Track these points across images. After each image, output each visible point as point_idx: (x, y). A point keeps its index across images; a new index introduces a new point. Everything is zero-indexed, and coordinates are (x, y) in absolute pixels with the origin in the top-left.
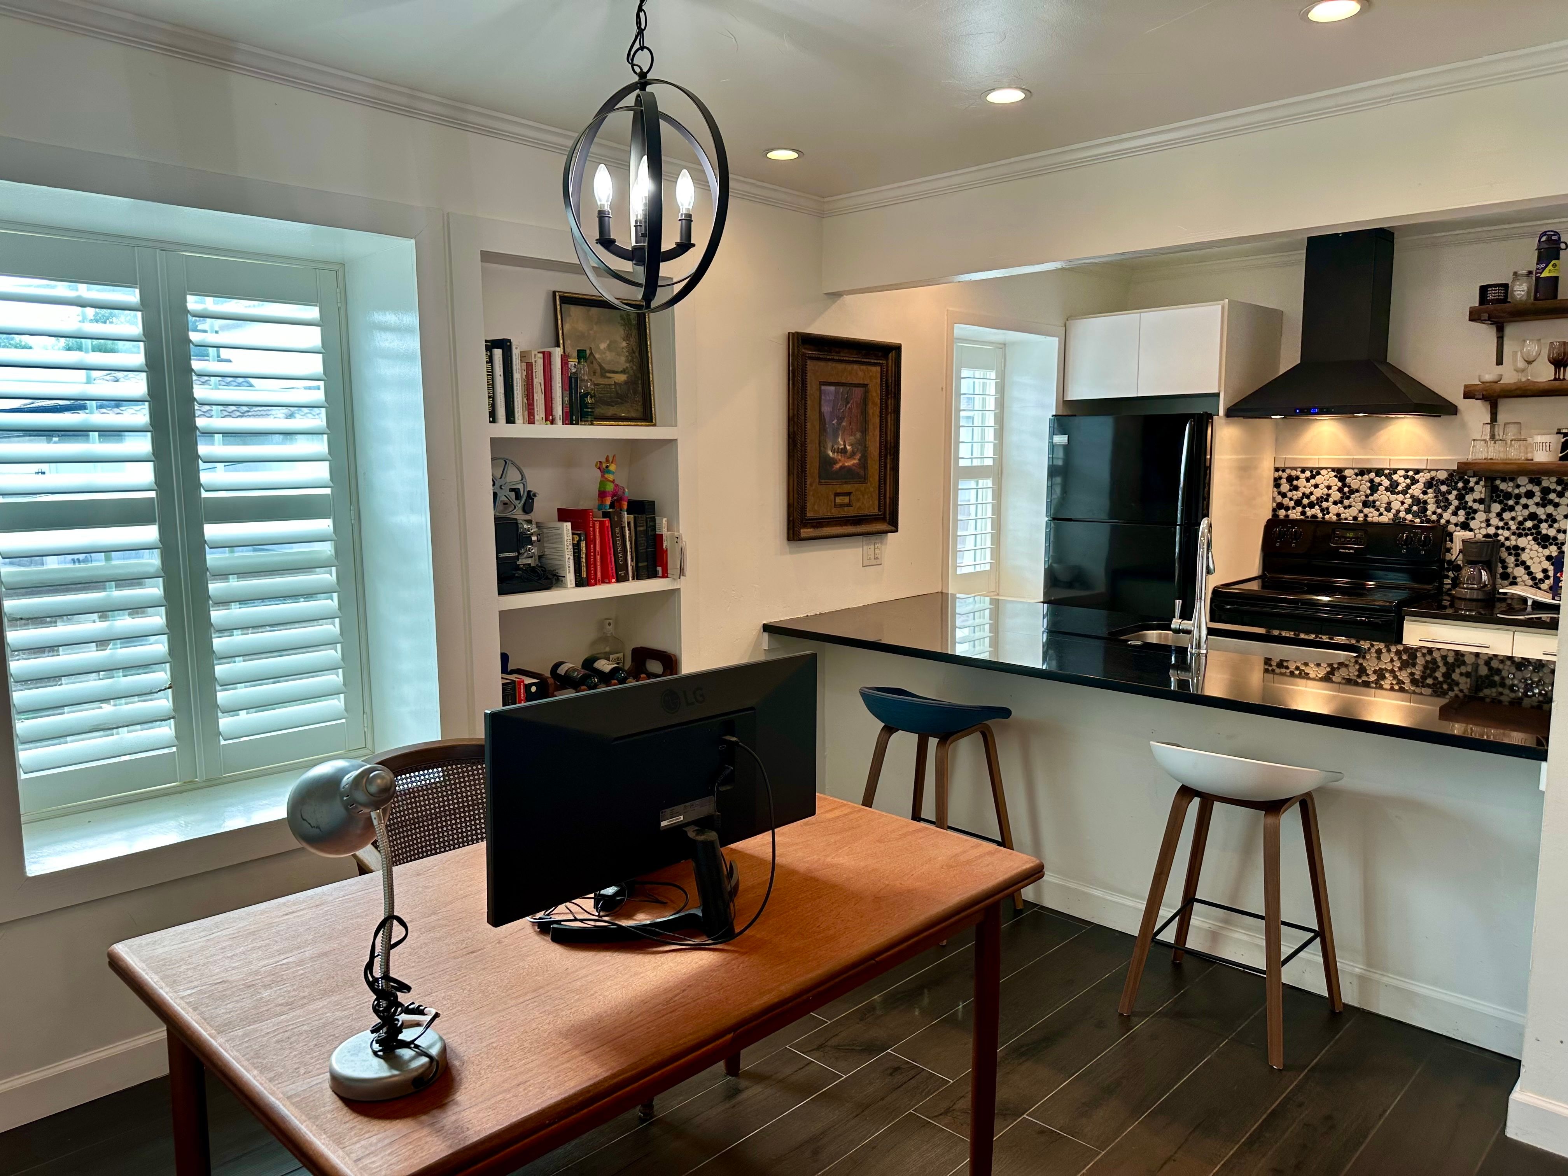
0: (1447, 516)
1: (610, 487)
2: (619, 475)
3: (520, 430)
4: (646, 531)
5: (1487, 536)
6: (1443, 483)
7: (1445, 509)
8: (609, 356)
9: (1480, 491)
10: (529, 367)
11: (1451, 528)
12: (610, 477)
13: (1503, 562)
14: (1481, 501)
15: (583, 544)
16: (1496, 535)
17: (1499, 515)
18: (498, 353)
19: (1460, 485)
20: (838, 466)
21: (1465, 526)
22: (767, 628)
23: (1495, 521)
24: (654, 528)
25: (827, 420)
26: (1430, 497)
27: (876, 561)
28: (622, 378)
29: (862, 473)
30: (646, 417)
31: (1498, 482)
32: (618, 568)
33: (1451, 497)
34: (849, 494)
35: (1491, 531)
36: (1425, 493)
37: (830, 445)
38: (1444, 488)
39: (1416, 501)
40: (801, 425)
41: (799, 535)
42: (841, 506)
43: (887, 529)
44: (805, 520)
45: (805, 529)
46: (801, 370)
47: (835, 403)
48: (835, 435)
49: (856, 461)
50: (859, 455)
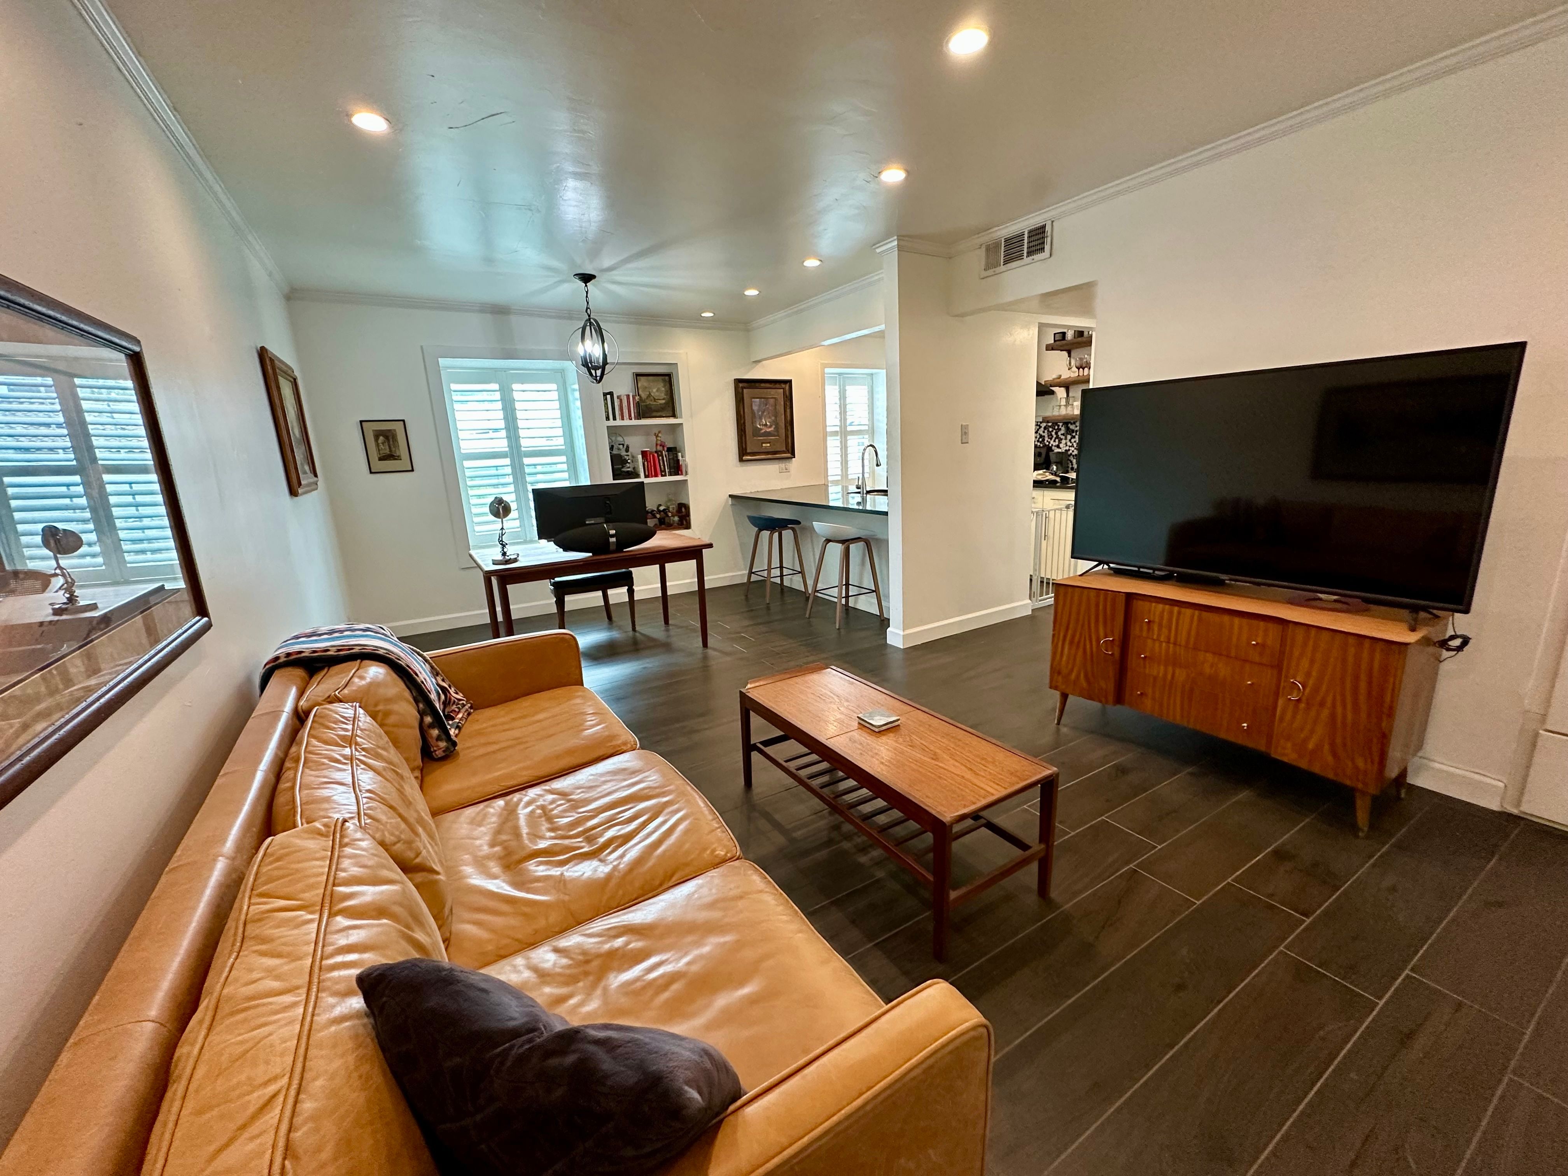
0: (1052, 442)
1: (659, 442)
2: (663, 437)
3: (619, 422)
4: (673, 459)
5: (1066, 450)
6: (1050, 427)
7: (1051, 439)
8: (657, 394)
9: (1063, 430)
10: (621, 401)
11: (1053, 448)
12: (659, 438)
13: (1071, 462)
14: (1063, 434)
15: (646, 463)
16: (1069, 450)
17: (1070, 440)
18: (609, 396)
19: (1056, 427)
20: (763, 431)
21: (1058, 446)
22: (730, 496)
23: (1069, 444)
24: (677, 457)
25: (756, 411)
26: (1046, 434)
27: (787, 470)
28: (664, 401)
29: (776, 433)
30: (674, 416)
31: (1069, 425)
32: (661, 471)
33: (1053, 433)
34: (769, 443)
35: (1067, 448)
36: (1044, 432)
37: (758, 423)
38: (1051, 429)
39: (1041, 436)
40: (742, 415)
41: (742, 459)
42: (765, 447)
43: (790, 457)
44: (746, 453)
45: (747, 457)
46: (740, 393)
47: (760, 406)
48: (761, 418)
49: (772, 429)
50: (774, 426)
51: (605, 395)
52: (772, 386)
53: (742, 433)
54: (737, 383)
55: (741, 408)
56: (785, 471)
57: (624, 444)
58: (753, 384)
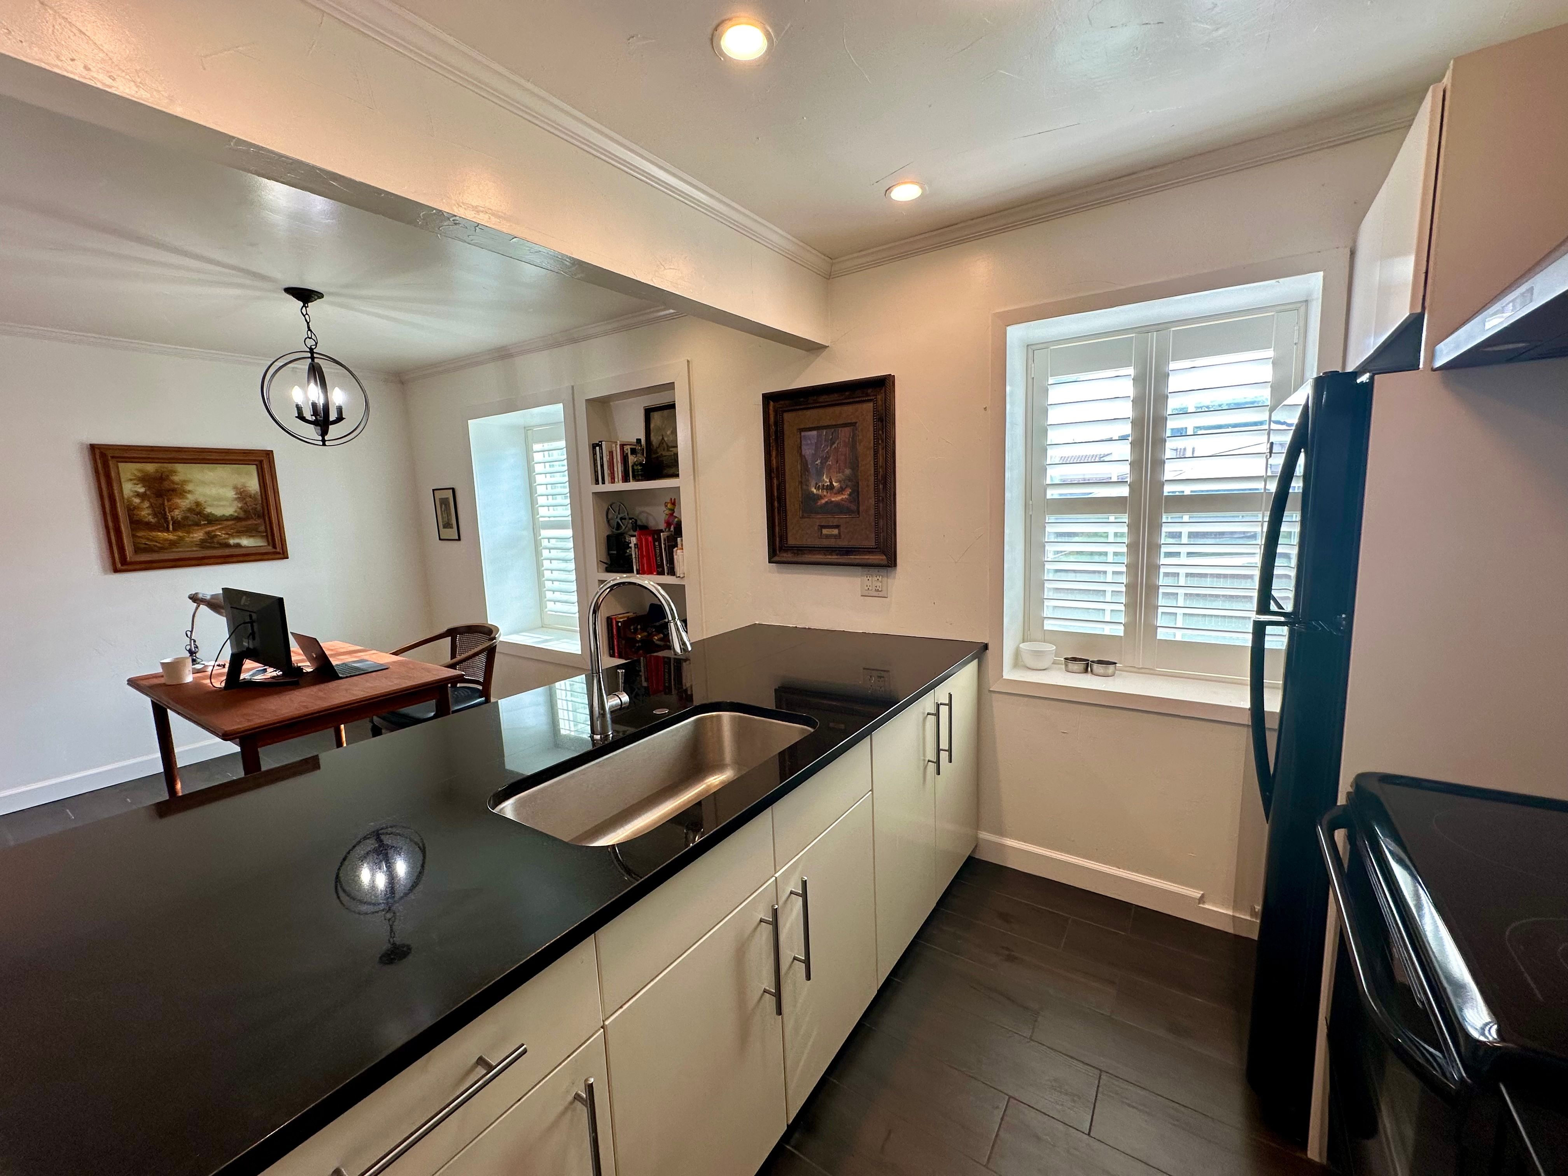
3: (607, 487)
8: (672, 438)
10: (611, 453)
18: (598, 449)
20: (823, 501)
25: (809, 462)
27: (878, 593)
29: (853, 507)
32: (658, 566)
34: (837, 527)
37: (813, 483)
40: (777, 468)
41: (776, 559)
42: (828, 537)
43: (882, 562)
44: (785, 547)
45: (785, 555)
46: (776, 423)
47: (817, 447)
48: (820, 474)
51: (594, 447)
52: (846, 399)
53: (776, 504)
54: (769, 403)
55: (774, 454)
56: (876, 594)
57: (630, 519)
58: (802, 399)
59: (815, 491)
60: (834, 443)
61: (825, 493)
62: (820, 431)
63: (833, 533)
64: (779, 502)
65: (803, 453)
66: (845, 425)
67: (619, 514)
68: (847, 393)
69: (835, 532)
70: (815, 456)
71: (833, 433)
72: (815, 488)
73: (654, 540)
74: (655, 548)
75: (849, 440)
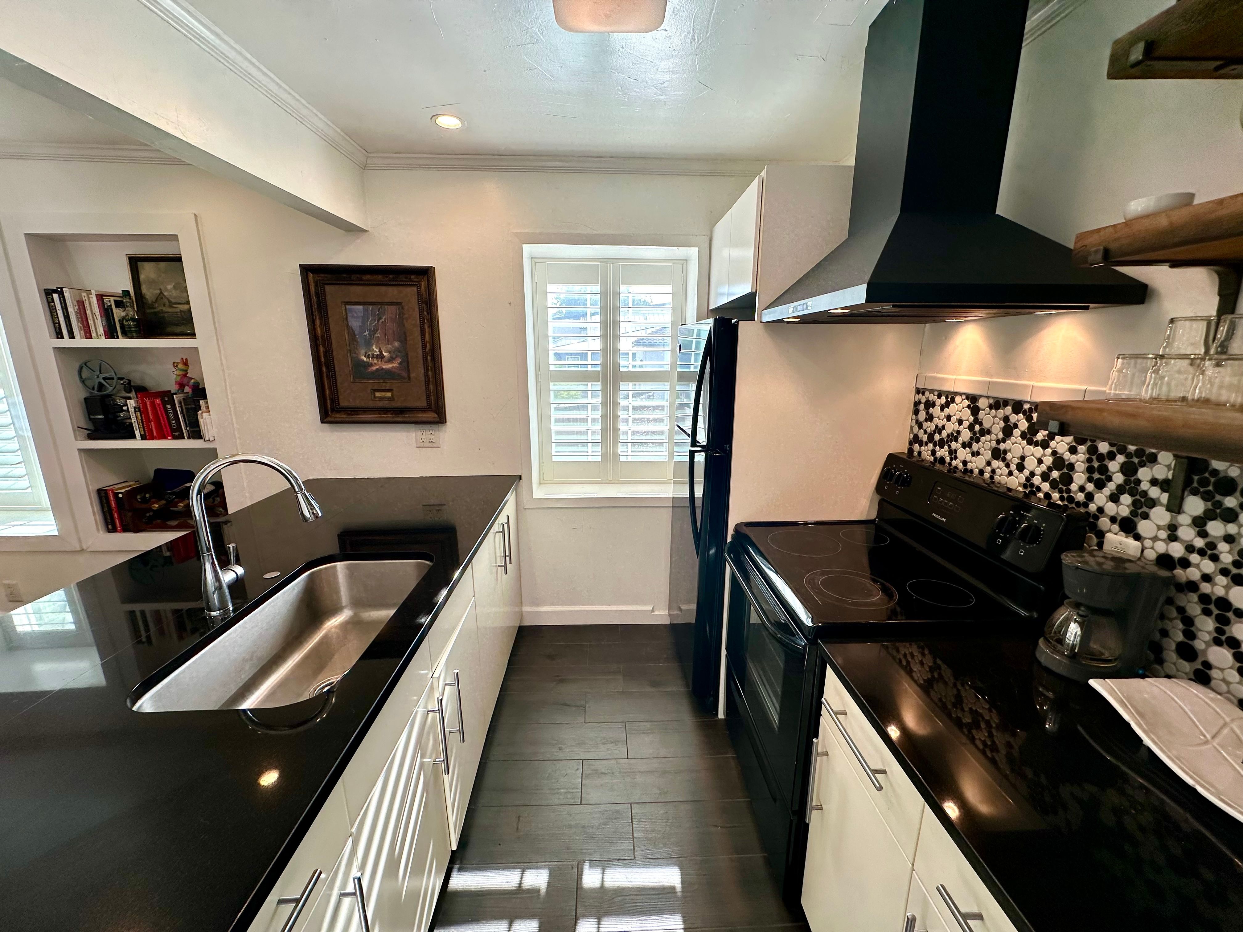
3: (80, 343)
4: (195, 408)
10: (80, 303)
15: (138, 414)
18: (56, 296)
20: (374, 368)
21: (1129, 527)
23: (1187, 533)
24: (200, 407)
25: (357, 332)
26: (1079, 459)
27: (433, 444)
29: (404, 374)
30: (194, 334)
32: (173, 430)
33: (1114, 466)
34: (388, 390)
35: (1177, 550)
36: (1073, 450)
37: (363, 352)
38: (1104, 447)
39: (1059, 462)
40: (322, 336)
41: (329, 419)
42: (381, 399)
43: (434, 420)
44: (337, 408)
45: (338, 415)
46: (317, 294)
47: (364, 319)
48: (368, 344)
49: (395, 364)
50: (399, 360)
51: (48, 293)
52: (390, 281)
53: (324, 369)
54: (307, 274)
55: (318, 322)
56: (430, 445)
57: (122, 379)
58: (345, 276)
59: (365, 359)
60: (380, 318)
61: (376, 361)
62: (366, 307)
63: (386, 396)
64: (328, 368)
65: (350, 324)
66: (391, 304)
67: (101, 373)
68: (391, 276)
69: (389, 395)
70: (362, 328)
71: (379, 310)
72: (365, 357)
73: (164, 403)
74: (166, 411)
75: (396, 316)
